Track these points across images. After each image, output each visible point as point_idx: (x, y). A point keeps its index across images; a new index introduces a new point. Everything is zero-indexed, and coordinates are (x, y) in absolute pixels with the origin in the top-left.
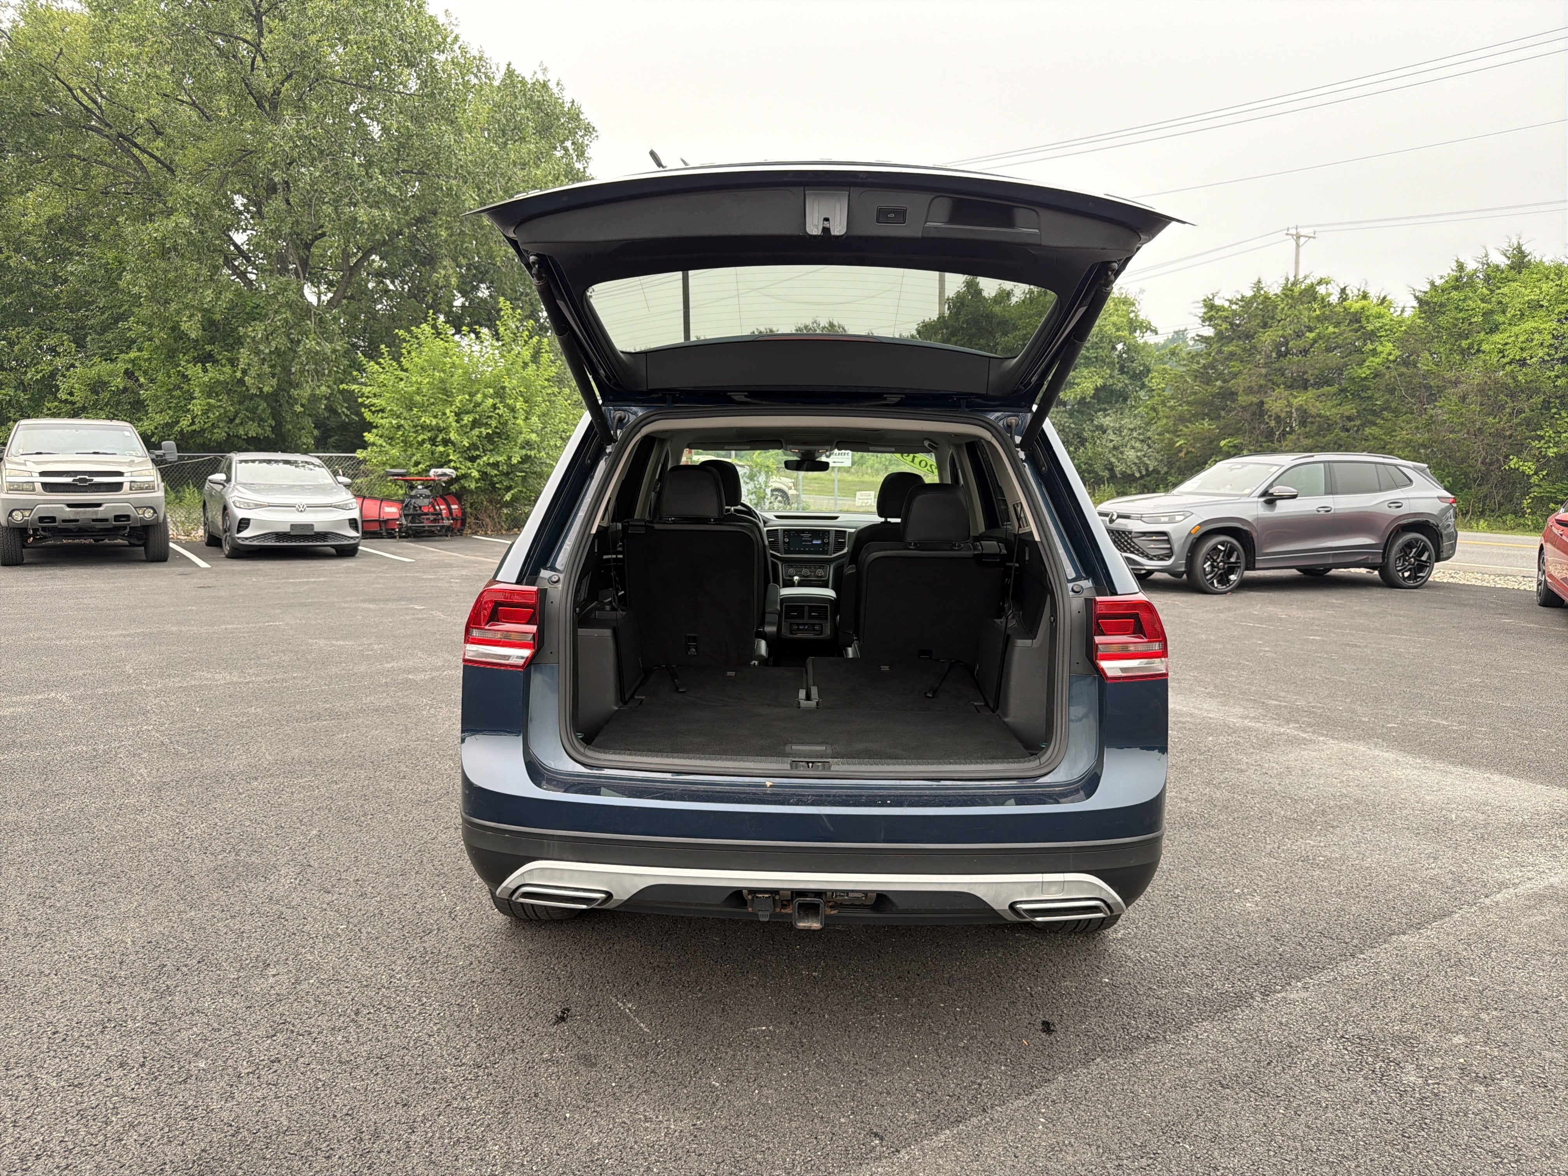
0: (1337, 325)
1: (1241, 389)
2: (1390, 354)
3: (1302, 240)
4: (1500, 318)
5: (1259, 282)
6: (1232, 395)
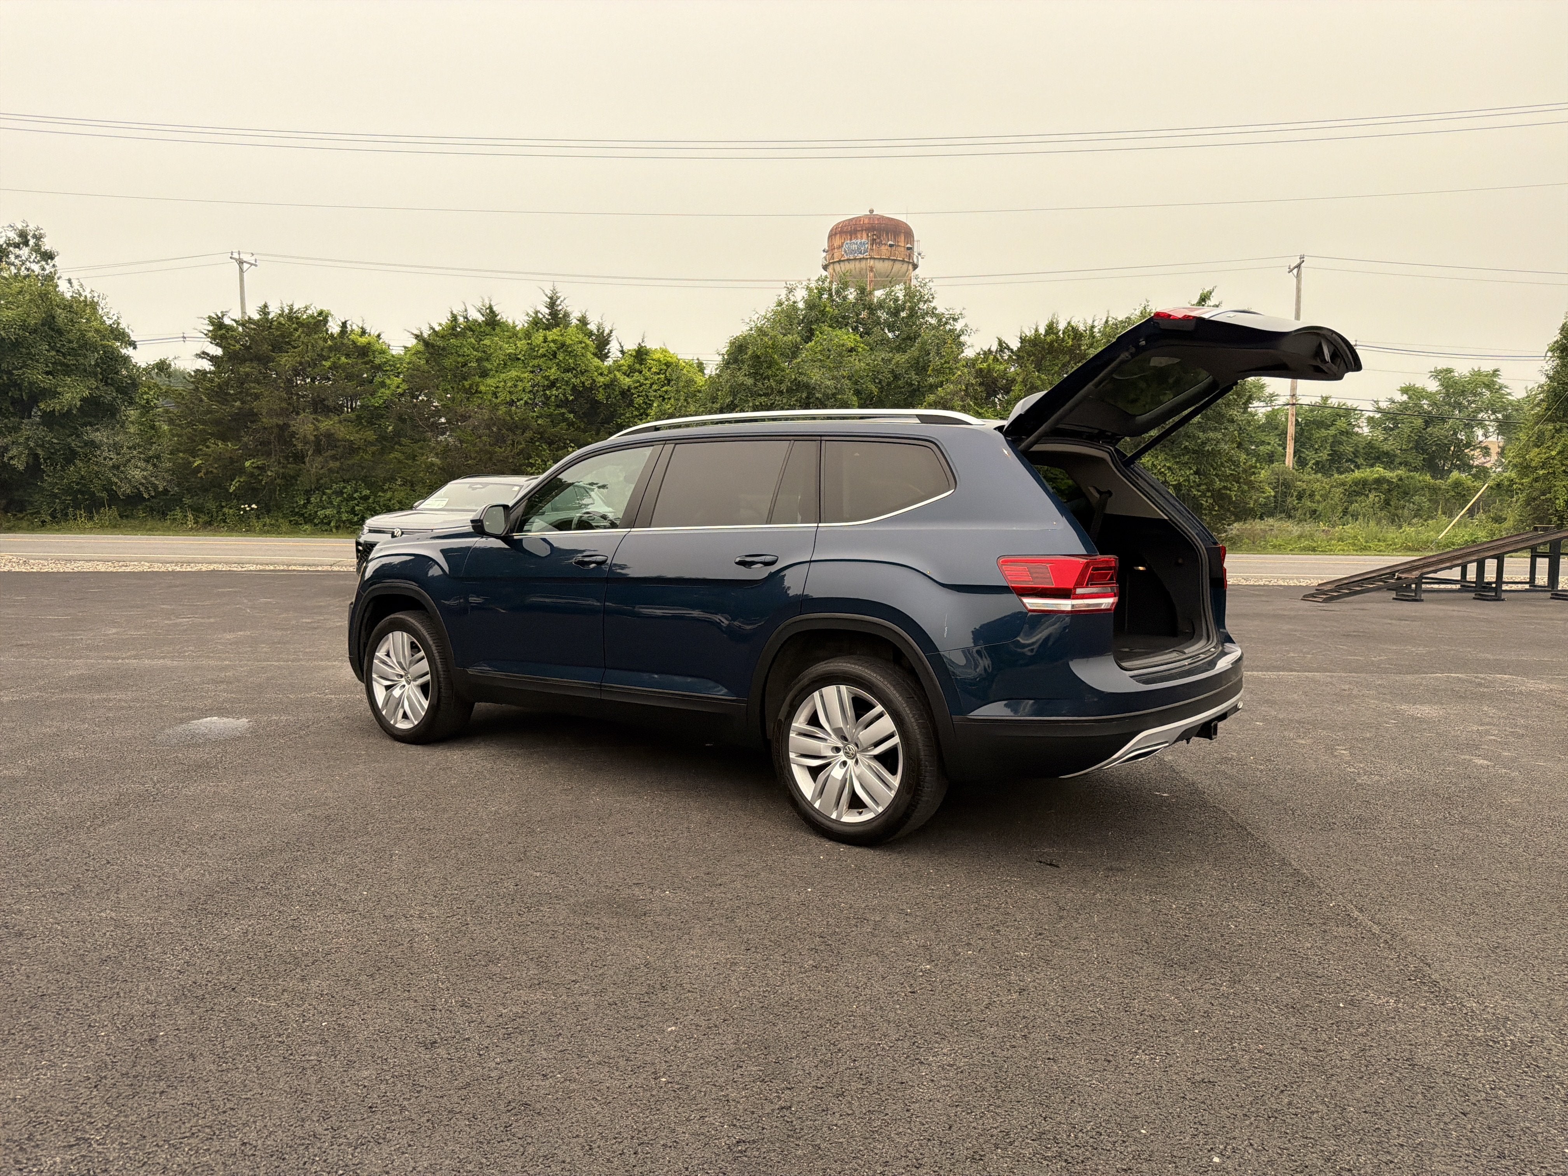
0: (348, 356)
1: (264, 412)
2: (398, 387)
3: (246, 266)
4: (488, 366)
5: (266, 306)
6: (253, 416)
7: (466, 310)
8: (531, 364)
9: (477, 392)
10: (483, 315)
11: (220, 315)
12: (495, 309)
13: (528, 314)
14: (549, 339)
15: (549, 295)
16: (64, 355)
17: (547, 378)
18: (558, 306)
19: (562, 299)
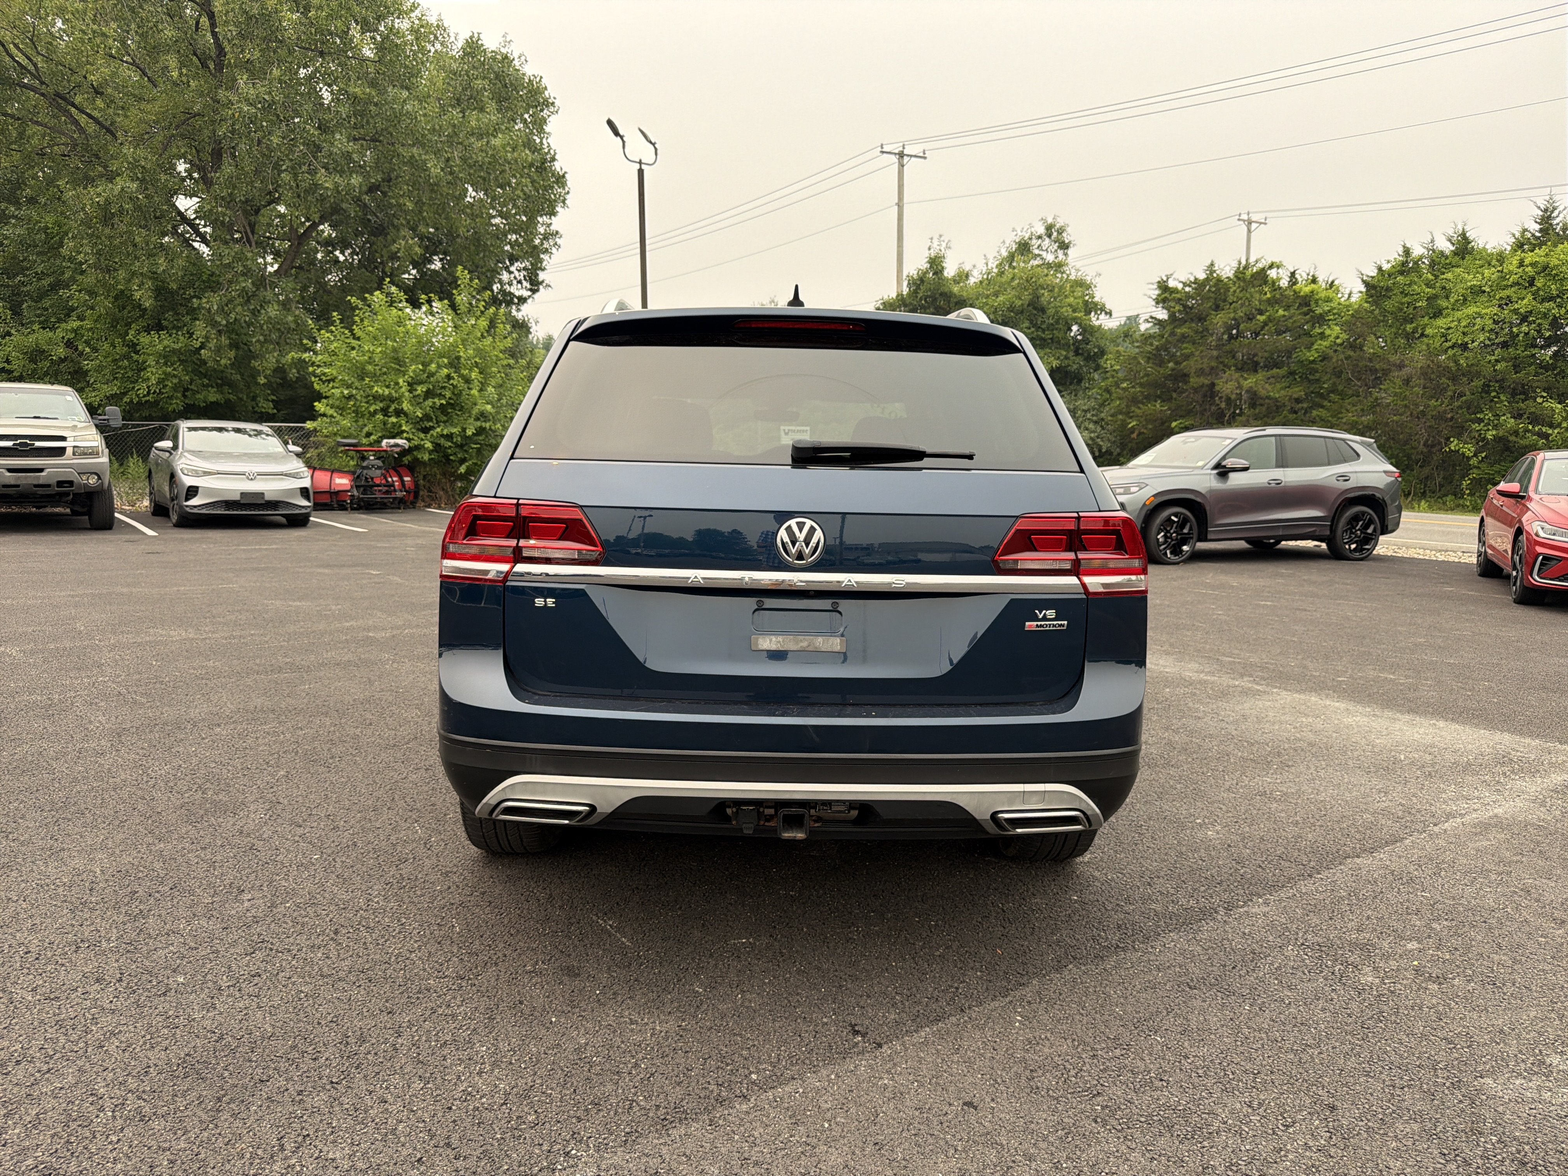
0: (1287, 308)
1: (1193, 371)
2: (1338, 337)
3: (1254, 226)
4: (1443, 303)
5: (1212, 265)
6: (1184, 377)
7: (1432, 241)
8: (1497, 297)
9: (1422, 335)
10: (1453, 244)
11: (1165, 279)
12: (1468, 235)
13: (1514, 235)
14: (1527, 262)
15: (1543, 207)
16: (1044, 331)
17: (1516, 312)
18: (1554, 218)
19: (1561, 208)
